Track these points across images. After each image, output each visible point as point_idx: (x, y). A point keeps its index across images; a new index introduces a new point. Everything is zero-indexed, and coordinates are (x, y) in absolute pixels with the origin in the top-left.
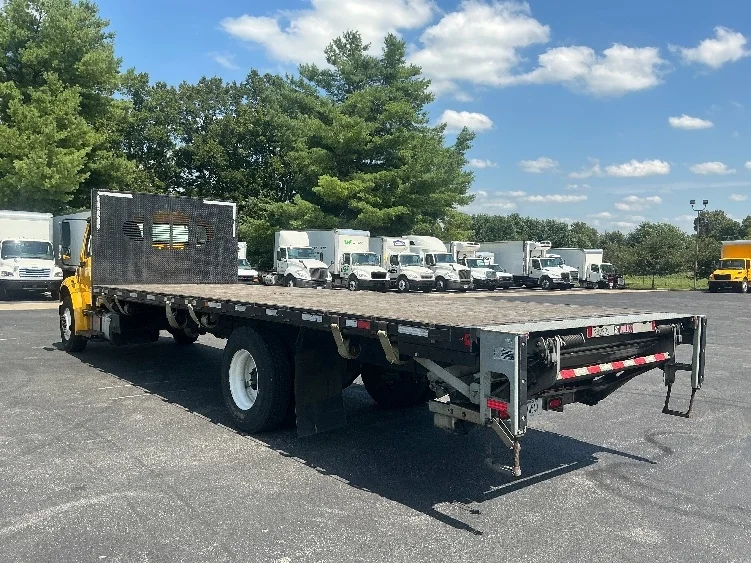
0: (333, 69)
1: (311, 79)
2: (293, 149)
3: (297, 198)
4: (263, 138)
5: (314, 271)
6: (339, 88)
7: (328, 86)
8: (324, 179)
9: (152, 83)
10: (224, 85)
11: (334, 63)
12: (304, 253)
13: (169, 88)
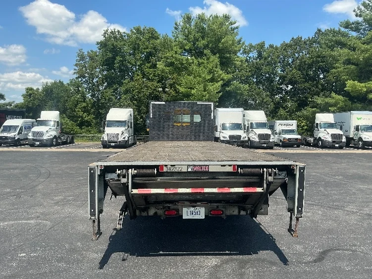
0: (360, 19)
1: (346, 27)
2: (334, 68)
3: (333, 94)
4: (322, 64)
5: (333, 136)
6: (364, 30)
7: (357, 30)
8: (349, 83)
9: (266, 46)
10: (303, 39)
11: (360, 16)
12: (331, 126)
13: (274, 46)
